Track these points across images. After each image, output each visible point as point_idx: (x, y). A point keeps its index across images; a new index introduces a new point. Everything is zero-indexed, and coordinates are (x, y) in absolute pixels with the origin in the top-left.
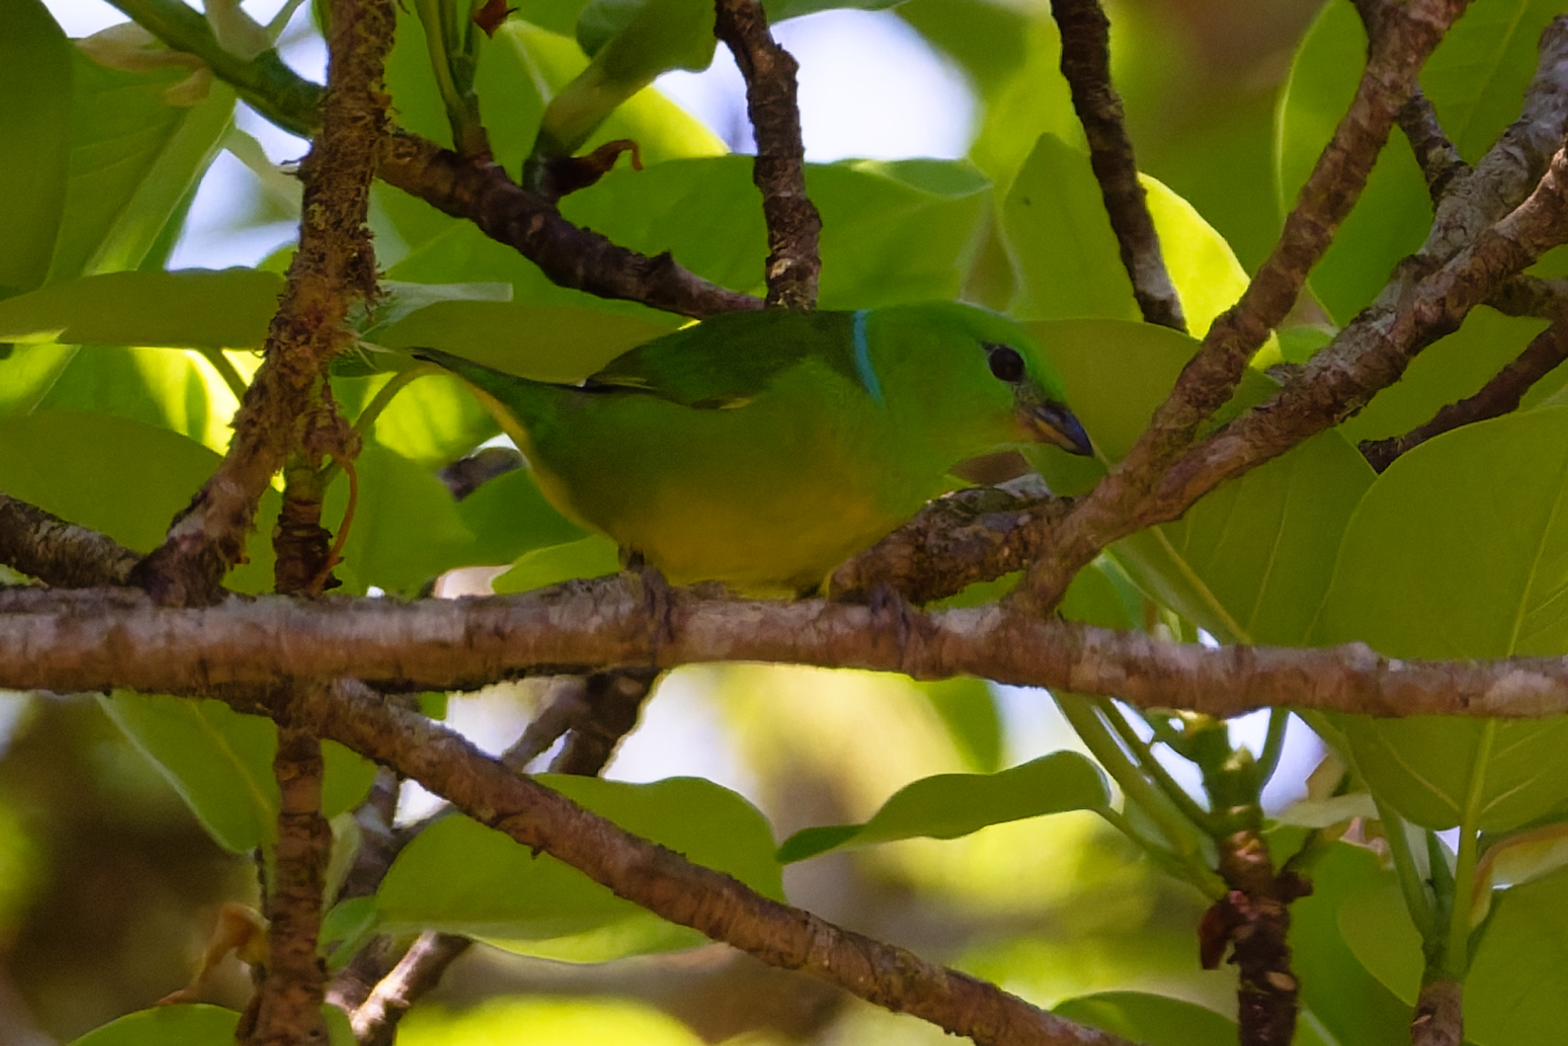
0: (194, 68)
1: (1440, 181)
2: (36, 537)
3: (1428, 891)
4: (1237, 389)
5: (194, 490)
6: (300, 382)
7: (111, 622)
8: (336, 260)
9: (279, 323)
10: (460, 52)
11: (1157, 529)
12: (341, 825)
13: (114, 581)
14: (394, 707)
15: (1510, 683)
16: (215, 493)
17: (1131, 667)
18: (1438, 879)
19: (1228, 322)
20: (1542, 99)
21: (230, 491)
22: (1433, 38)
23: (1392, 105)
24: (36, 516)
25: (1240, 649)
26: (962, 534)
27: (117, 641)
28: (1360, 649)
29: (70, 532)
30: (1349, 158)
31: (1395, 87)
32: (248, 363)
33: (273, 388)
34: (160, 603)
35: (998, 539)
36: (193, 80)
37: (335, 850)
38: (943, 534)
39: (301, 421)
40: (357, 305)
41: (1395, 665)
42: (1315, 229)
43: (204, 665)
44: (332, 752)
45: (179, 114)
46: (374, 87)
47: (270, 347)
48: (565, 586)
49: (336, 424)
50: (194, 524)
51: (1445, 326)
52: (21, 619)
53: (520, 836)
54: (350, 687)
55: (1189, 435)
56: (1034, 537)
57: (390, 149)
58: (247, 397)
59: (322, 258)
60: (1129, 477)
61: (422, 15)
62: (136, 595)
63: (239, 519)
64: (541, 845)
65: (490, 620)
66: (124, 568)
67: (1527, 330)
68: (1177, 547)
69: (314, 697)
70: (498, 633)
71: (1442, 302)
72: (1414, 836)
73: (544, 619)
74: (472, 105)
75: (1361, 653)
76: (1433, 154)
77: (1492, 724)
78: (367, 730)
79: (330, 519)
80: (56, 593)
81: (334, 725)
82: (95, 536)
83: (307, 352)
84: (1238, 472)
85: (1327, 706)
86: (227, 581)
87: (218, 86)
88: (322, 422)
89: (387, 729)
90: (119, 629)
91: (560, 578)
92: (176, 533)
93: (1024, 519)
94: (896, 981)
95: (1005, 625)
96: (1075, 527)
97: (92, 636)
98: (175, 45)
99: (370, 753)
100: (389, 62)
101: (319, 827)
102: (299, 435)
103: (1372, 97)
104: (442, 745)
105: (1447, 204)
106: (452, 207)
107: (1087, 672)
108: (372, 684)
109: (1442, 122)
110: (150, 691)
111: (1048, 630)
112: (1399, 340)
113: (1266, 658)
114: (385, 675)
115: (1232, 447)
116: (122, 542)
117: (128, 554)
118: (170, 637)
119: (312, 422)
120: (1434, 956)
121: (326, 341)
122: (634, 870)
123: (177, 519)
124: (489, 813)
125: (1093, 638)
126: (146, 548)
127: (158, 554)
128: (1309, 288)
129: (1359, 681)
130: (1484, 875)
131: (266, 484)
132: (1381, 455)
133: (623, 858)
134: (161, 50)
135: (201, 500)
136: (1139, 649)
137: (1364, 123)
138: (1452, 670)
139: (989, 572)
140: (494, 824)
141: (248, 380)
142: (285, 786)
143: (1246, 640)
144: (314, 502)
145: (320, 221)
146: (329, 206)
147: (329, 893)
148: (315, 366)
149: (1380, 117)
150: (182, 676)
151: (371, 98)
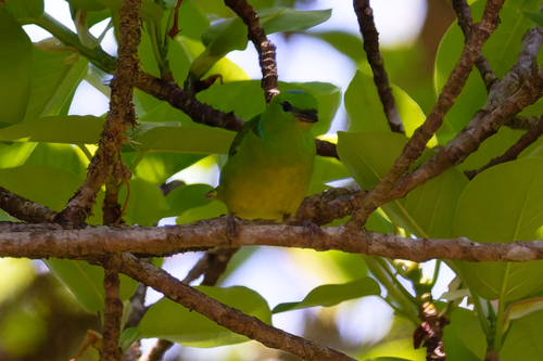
0: (74, 51)
1: (490, 85)
2: (22, 207)
3: (488, 321)
4: (423, 153)
5: (75, 191)
6: (110, 154)
7: (48, 234)
8: (122, 114)
9: (103, 134)
10: (163, 45)
11: (397, 201)
12: (126, 303)
13: (49, 221)
14: (143, 262)
15: (515, 250)
16: (83, 192)
17: (389, 246)
18: (492, 317)
19: (420, 131)
20: (523, 58)
21: (87, 191)
22: (487, 36)
23: (473, 58)
24: (23, 200)
25: (425, 240)
26: (332, 203)
27: (50, 240)
28: (465, 239)
29: (34, 205)
30: (460, 75)
31: (475, 52)
32: (93, 149)
33: (102, 156)
34: (65, 229)
35: (344, 204)
36: (74, 55)
37: (124, 311)
38: (325, 203)
39: (111, 167)
40: (129, 129)
41: (477, 244)
42: (448, 99)
43: (79, 248)
44: (122, 277)
45: (69, 67)
46: (134, 56)
47: (100, 143)
48: (199, 222)
49: (123, 168)
50: (75, 202)
51: (492, 132)
52: (18, 234)
53: (185, 305)
54: (128, 256)
55: (407, 168)
56: (356, 204)
57: (140, 77)
58: (92, 160)
59: (117, 113)
60: (387, 182)
61: (150, 32)
62: (57, 225)
63: (91, 200)
64: (193, 307)
65: (175, 232)
66: (53, 217)
67: (519, 134)
68: (404, 206)
69: (116, 259)
70: (178, 237)
71: (491, 124)
72: (483, 302)
73: (193, 232)
74: (167, 63)
75: (465, 240)
76: (488, 76)
77: (509, 263)
78: (134, 270)
79: (121, 201)
80: (29, 225)
81: (123, 268)
82: (42, 206)
83: (113, 144)
84: (424, 181)
85: (454, 259)
86: (87, 221)
87: (82, 58)
88: (118, 168)
89: (141, 269)
90: (51, 237)
91: (198, 219)
92: (69, 205)
93: (353, 198)
94: (312, 352)
95: (346, 232)
96: (369, 200)
97: (42, 239)
98: (67, 44)
99: (135, 277)
100: (138, 47)
101: (119, 303)
102: (110, 172)
103: (467, 55)
104: (159, 274)
105: (492, 92)
106: (160, 97)
107: (375, 248)
108: (135, 254)
109: (491, 64)
110: (62, 257)
111: (361, 234)
112: (477, 137)
113: (434, 242)
114: (139, 251)
115: (422, 173)
116: (52, 209)
117: (53, 213)
118: (68, 239)
119: (115, 169)
120: (491, 343)
121: (119, 141)
122: (224, 316)
123: (70, 200)
124: (175, 297)
125: (376, 236)
126: (60, 211)
127: (64, 212)
128: (447, 119)
129: (465, 250)
130: (507, 315)
131: (99, 189)
132: (471, 175)
133: (220, 312)
134: (63, 45)
135: (78, 194)
136: (391, 240)
137: (464, 64)
138: (495, 246)
139: (341, 216)
140: (177, 301)
141: (93, 154)
142: (107, 290)
143: (427, 237)
144: (116, 195)
145: (116, 101)
146: (119, 96)
147: (122, 326)
148: (115, 148)
149: (469, 62)
150: (72, 253)
151: (134, 60)
